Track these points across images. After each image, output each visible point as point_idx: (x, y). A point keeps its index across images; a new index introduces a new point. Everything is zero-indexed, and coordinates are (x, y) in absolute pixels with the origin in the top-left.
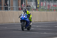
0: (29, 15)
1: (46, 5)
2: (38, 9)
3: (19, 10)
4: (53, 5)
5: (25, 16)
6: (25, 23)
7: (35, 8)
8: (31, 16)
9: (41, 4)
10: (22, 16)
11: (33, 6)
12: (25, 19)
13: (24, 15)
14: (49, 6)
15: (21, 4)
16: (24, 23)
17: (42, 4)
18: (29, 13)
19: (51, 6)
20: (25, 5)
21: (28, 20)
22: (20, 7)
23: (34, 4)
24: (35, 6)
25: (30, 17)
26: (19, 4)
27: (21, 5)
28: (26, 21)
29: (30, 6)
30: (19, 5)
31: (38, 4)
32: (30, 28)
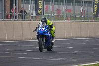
0: (51, 26)
1: (53, 10)
2: (39, 17)
3: (7, 18)
4: (66, 10)
5: (44, 29)
6: (45, 39)
7: (34, 15)
8: (53, 28)
9: (45, 7)
10: (39, 29)
11: (32, 11)
12: (44, 33)
13: (42, 27)
14: (58, 11)
15: (9, 7)
16: (43, 40)
17: (47, 7)
18: (51, 23)
19: (62, 12)
20: (17, 10)
21: (48, 34)
22: (7, 13)
23: (33, 8)
24: (34, 12)
25: (52, 30)
26: (6, 7)
27: (11, 10)
28: (46, 36)
29: (25, 12)
30: (6, 9)
31: (40, 7)
32: (52, 48)
